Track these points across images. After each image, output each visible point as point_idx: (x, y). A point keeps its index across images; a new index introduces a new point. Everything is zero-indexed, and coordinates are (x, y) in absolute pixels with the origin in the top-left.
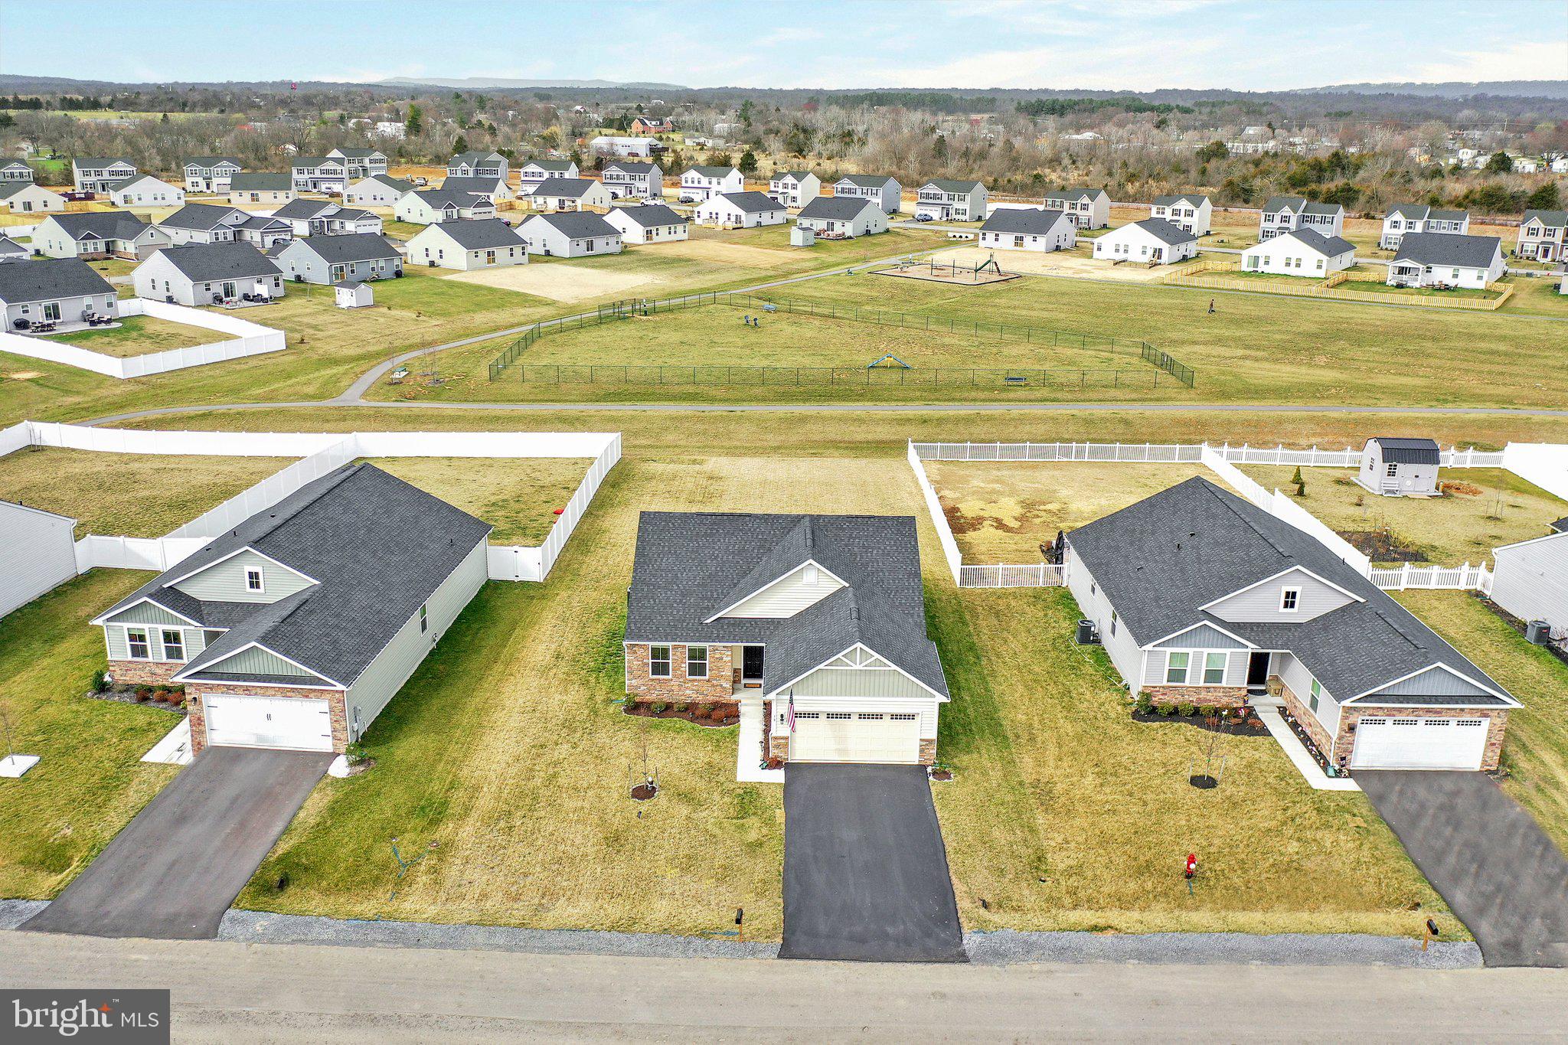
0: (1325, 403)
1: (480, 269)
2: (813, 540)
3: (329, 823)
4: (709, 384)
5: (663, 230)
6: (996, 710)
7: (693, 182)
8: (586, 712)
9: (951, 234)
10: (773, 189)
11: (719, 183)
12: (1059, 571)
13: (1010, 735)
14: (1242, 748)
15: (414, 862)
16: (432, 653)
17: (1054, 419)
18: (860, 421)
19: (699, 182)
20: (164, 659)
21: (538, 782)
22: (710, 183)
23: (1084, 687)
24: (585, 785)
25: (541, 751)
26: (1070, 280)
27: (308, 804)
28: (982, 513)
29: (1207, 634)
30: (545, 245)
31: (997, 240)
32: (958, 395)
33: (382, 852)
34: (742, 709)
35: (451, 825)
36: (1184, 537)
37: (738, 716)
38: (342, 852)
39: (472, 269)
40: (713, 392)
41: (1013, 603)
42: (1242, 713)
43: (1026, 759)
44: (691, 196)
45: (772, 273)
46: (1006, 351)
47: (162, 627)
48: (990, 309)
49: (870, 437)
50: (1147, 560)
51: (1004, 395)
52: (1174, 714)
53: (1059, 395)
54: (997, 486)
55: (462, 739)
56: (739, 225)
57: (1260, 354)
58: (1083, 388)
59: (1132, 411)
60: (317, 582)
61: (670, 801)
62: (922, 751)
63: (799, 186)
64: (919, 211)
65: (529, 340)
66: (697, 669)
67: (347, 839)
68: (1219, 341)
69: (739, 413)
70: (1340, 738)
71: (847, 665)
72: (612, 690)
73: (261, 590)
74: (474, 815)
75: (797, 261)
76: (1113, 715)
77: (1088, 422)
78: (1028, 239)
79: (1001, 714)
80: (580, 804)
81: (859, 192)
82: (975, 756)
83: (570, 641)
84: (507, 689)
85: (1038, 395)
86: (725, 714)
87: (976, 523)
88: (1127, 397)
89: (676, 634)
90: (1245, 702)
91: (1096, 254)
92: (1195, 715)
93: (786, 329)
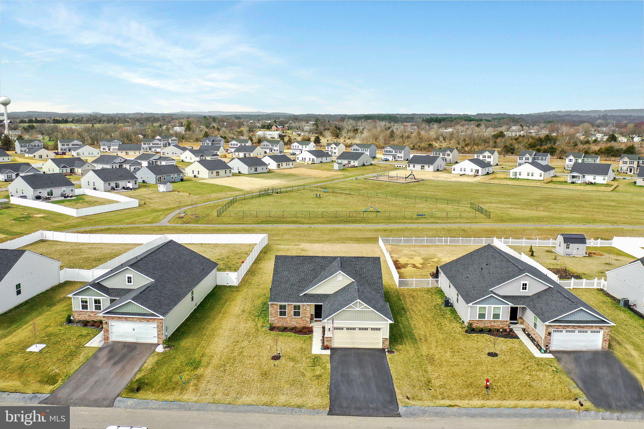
0: (542, 223)
1: (213, 178)
2: (341, 265)
3: (156, 368)
4: (301, 217)
5: (284, 164)
6: (412, 330)
7: (296, 147)
8: (254, 330)
9: (396, 166)
10: (327, 149)
11: (306, 147)
12: (437, 281)
13: (417, 338)
14: (508, 343)
15: (188, 382)
16: (195, 310)
17: (436, 230)
18: (360, 230)
19: (298, 147)
20: (94, 310)
21: (236, 354)
22: (302, 147)
23: (447, 322)
24: (254, 355)
25: (237, 344)
26: (443, 181)
27: (148, 361)
28: (407, 262)
29: (493, 300)
30: (238, 170)
31: (414, 167)
32: (398, 221)
33: (176, 378)
34: (314, 329)
35: (202, 369)
36: (484, 266)
37: (312, 332)
38: (161, 378)
39: (210, 178)
40: (303, 220)
41: (419, 293)
42: (508, 330)
43: (424, 347)
44: (295, 152)
45: (327, 180)
46: (417, 206)
47: (94, 298)
48: (411, 191)
49: (364, 236)
50: (470, 274)
51: (416, 221)
52: (481, 331)
53: (438, 221)
54: (413, 253)
55: (207, 340)
56: (314, 162)
57: (517, 207)
58: (447, 219)
59: (466, 226)
60: (153, 280)
61: (286, 361)
62: (383, 343)
63: (337, 148)
64: (383, 157)
65: (232, 202)
66: (297, 314)
67: (162, 374)
68: (501, 202)
69: (313, 228)
70: (546, 338)
71: (354, 308)
72: (264, 322)
73: (132, 284)
74: (211, 365)
75: (337, 175)
76: (458, 331)
77: (449, 230)
78: (426, 167)
79: (414, 331)
80: (251, 362)
81: (360, 150)
82: (404, 346)
83: (248, 306)
84: (224, 322)
85: (430, 221)
86: (308, 331)
87: (405, 266)
88: (465, 222)
89: (289, 300)
90: (509, 327)
91: (453, 172)
92: (490, 331)
93: (332, 198)
